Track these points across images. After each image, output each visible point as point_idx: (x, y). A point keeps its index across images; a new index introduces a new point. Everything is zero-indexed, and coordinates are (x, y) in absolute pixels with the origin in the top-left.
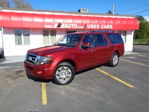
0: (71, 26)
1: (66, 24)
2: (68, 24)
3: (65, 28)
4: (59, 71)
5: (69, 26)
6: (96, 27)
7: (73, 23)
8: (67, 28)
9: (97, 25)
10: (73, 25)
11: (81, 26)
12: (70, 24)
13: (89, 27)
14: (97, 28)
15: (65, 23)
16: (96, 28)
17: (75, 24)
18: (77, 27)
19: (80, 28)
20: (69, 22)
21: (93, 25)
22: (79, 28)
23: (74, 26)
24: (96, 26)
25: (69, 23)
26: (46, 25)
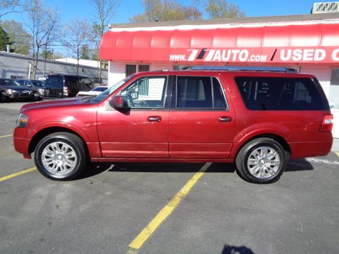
0: (232, 55)
1: (218, 52)
2: (224, 51)
3: (214, 60)
4: (51, 149)
5: (226, 56)
6: (313, 57)
7: (236, 48)
8: (220, 60)
9: (318, 51)
10: (235, 52)
11: (261, 55)
12: (229, 51)
13: (286, 56)
14: (317, 59)
15: (216, 49)
16: (311, 59)
17: (241, 49)
18: (249, 58)
19: (257, 61)
20: (226, 46)
21: (300, 51)
22: (252, 60)
23: (238, 55)
24: (314, 53)
25: (227, 49)
26: (173, 54)
